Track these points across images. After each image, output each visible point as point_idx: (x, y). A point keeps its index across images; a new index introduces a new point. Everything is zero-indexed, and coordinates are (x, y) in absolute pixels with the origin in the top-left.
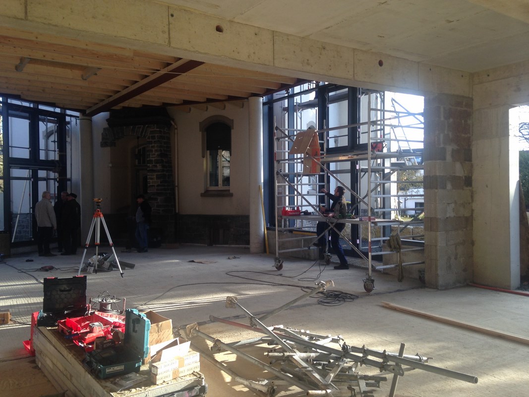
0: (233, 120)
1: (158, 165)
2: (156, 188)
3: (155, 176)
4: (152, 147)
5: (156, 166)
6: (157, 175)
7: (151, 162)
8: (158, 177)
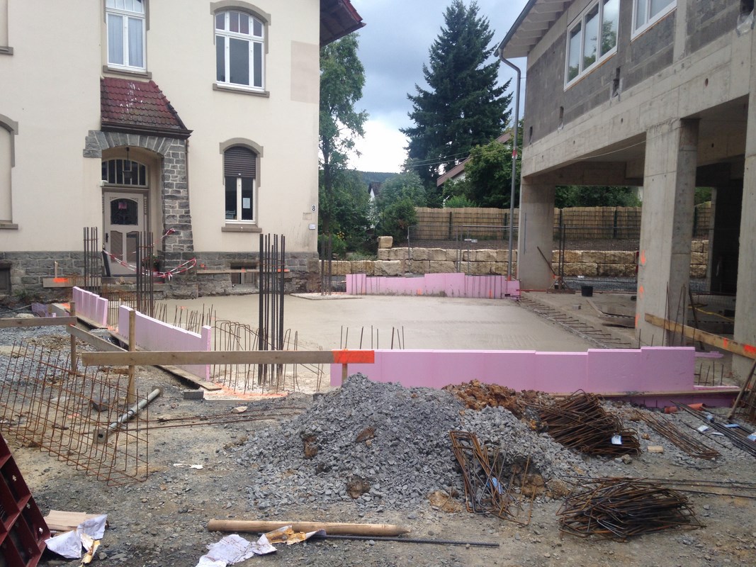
0: (263, 147)
1: (182, 190)
2: (178, 219)
3: (177, 205)
4: (174, 167)
5: (179, 192)
6: (180, 203)
7: (170, 186)
8: (181, 206)
